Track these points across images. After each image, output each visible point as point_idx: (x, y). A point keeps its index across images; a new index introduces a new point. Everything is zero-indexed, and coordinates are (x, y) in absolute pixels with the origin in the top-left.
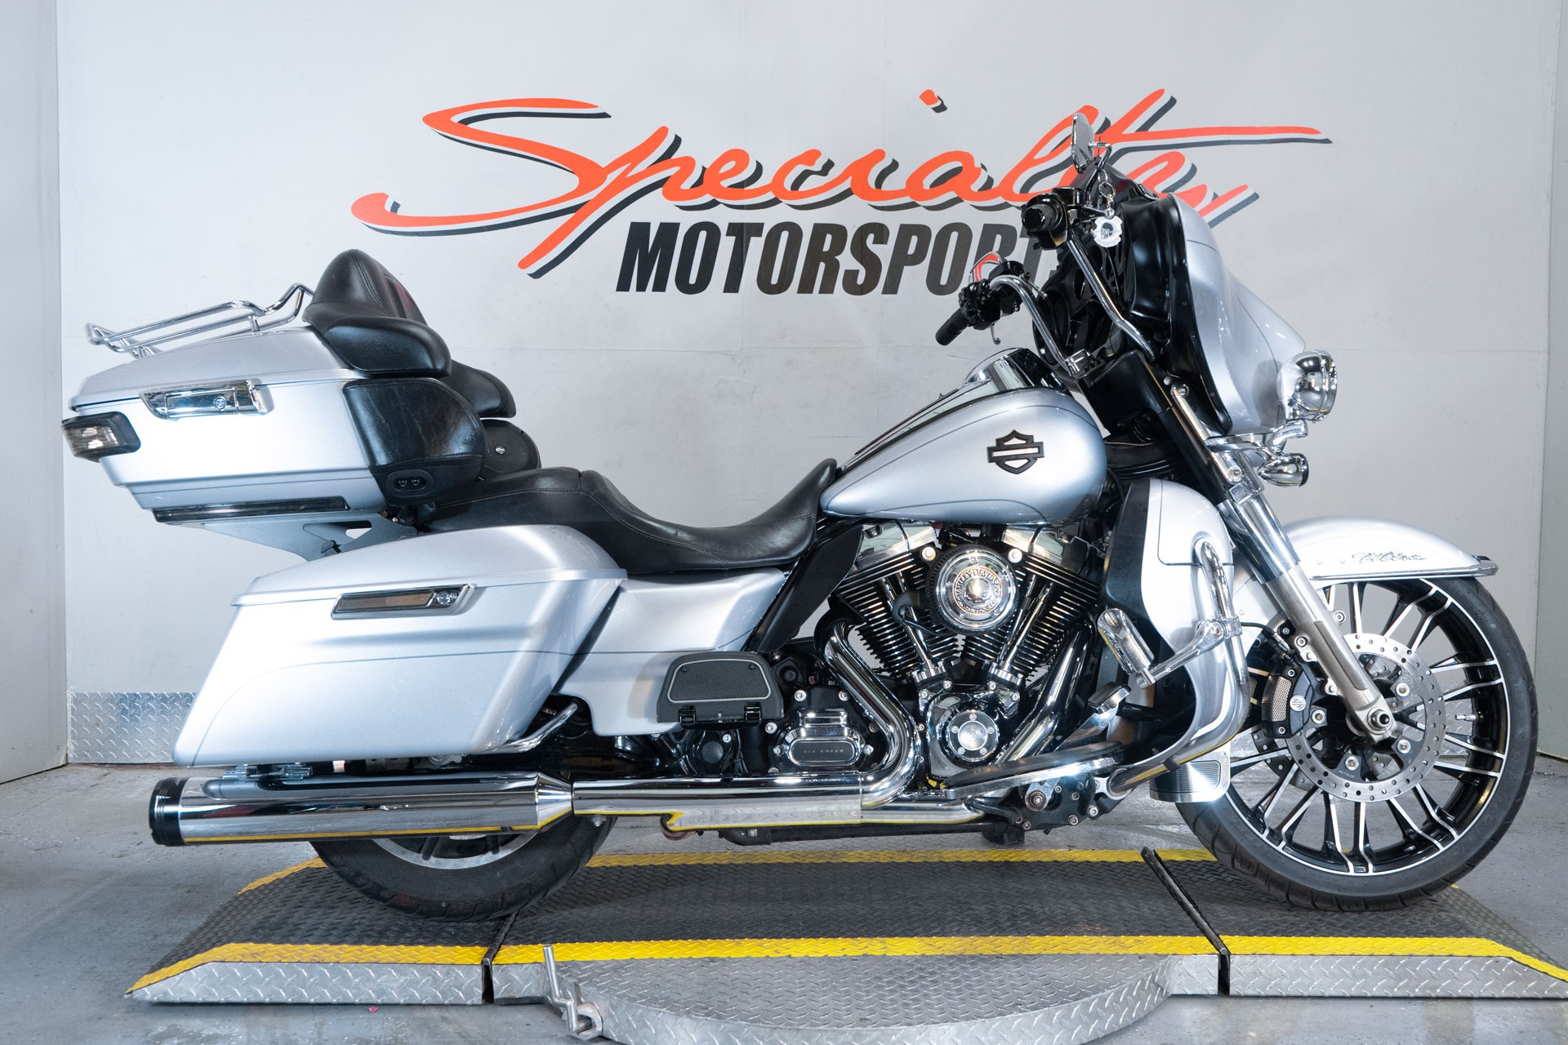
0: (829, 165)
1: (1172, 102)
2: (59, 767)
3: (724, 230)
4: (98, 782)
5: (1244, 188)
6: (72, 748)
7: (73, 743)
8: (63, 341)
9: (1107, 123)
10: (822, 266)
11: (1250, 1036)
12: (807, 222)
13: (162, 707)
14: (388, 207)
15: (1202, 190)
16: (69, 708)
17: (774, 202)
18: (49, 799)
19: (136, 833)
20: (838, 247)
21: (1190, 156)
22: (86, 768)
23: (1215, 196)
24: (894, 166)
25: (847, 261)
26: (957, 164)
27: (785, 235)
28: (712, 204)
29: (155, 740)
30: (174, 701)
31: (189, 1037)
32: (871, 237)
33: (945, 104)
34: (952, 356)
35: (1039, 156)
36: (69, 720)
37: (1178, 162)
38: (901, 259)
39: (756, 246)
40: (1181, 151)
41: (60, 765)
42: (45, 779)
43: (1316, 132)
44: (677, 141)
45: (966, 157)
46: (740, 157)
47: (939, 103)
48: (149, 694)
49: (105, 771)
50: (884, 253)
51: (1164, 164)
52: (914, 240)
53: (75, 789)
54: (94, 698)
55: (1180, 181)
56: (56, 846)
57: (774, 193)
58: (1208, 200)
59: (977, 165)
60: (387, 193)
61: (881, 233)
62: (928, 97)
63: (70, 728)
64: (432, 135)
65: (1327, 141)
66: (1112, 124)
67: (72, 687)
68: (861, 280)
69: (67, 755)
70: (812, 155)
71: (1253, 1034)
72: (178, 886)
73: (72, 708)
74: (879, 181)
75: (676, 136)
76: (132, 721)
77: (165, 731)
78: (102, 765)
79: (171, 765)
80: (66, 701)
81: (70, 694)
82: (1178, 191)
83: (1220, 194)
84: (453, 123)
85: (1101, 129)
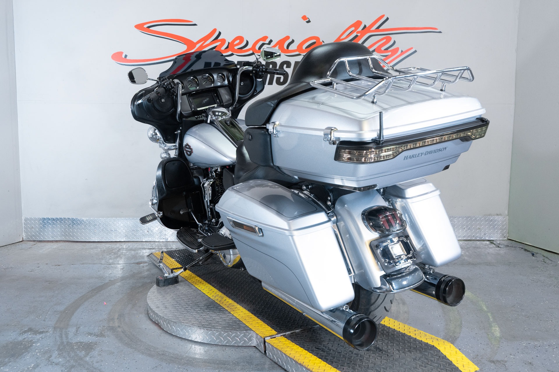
0: (271, 41)
1: (387, 19)
4: (32, 246)
5: (412, 48)
6: (24, 235)
8: (18, 102)
9: (365, 26)
10: (269, 76)
13: (53, 222)
14: (123, 56)
15: (397, 49)
17: (252, 54)
18: (14, 252)
19: (38, 264)
21: (394, 37)
22: (29, 242)
23: (402, 51)
24: (293, 41)
26: (314, 41)
29: (51, 233)
30: (57, 220)
31: (34, 332)
33: (310, 20)
35: (342, 38)
36: (23, 226)
37: (389, 39)
40: (391, 36)
41: (20, 241)
42: (14, 246)
43: (437, 29)
44: (220, 34)
45: (317, 38)
46: (241, 39)
47: (308, 20)
48: (49, 218)
49: (35, 243)
50: (290, 71)
51: (384, 40)
53: (23, 249)
54: (31, 219)
55: (390, 46)
56: (11, 268)
57: (253, 51)
58: (399, 52)
59: (321, 41)
60: (123, 52)
62: (304, 18)
63: (24, 229)
64: (138, 32)
65: (440, 32)
66: (367, 26)
67: (24, 216)
68: (282, 80)
69: (23, 238)
70: (265, 38)
72: (47, 281)
73: (24, 223)
74: (288, 47)
75: (219, 32)
76: (43, 227)
77: (54, 230)
78: (34, 241)
79: (57, 241)
80: (22, 220)
81: (23, 218)
82: (389, 50)
83: (403, 51)
84: (144, 28)
85: (363, 29)
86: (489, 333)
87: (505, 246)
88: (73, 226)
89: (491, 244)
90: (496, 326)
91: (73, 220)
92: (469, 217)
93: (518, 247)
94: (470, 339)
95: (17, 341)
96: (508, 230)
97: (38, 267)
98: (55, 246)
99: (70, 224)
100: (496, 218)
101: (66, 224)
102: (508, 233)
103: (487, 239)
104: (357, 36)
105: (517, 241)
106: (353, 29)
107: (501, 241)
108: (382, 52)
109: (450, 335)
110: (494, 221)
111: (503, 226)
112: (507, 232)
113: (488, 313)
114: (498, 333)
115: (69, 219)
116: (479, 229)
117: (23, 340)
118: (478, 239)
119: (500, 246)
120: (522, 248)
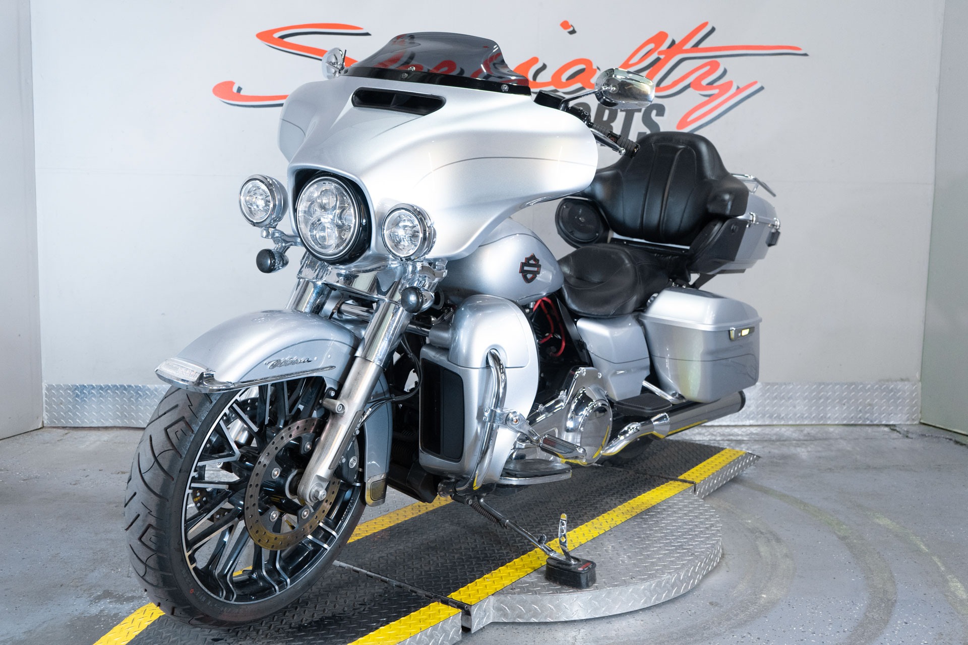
1: (713, 30)
2: (38, 429)
4: (62, 438)
5: (755, 83)
6: (46, 417)
7: (47, 415)
8: (36, 170)
9: (673, 42)
11: (763, 597)
13: (100, 393)
14: (235, 89)
15: (730, 84)
16: (44, 393)
18: (32, 449)
19: (84, 470)
21: (724, 63)
22: (55, 430)
23: (738, 88)
24: (544, 67)
26: (582, 66)
29: (96, 413)
30: (108, 389)
31: (115, 598)
33: (576, 29)
35: (632, 62)
36: (44, 401)
37: (716, 66)
40: (718, 60)
41: (39, 428)
42: (30, 437)
43: (799, 49)
45: (588, 62)
46: (450, 65)
47: (571, 29)
48: (92, 386)
49: (66, 431)
51: (707, 68)
53: (48, 443)
54: (59, 388)
55: (717, 78)
56: (36, 478)
58: (733, 90)
59: (595, 67)
60: (235, 81)
62: (565, 25)
63: (45, 405)
64: (262, 45)
65: (806, 55)
66: (677, 42)
67: (45, 381)
69: (43, 422)
71: (764, 596)
72: (110, 503)
73: (46, 393)
74: (535, 76)
76: (82, 401)
77: (102, 408)
78: (64, 428)
79: (106, 428)
80: (42, 389)
81: (44, 385)
82: (715, 84)
83: (741, 86)
84: (274, 38)
85: (670, 47)
86: (946, 594)
87: (920, 435)
88: (137, 399)
89: (893, 432)
90: (955, 579)
91: (137, 389)
92: (852, 384)
93: (943, 437)
94: (918, 605)
95: (89, 615)
96: (921, 407)
97: (86, 477)
98: (106, 436)
99: (132, 397)
100: (900, 385)
101: (124, 397)
102: (921, 412)
103: (884, 423)
104: (658, 59)
105: (938, 426)
106: (652, 46)
107: (910, 427)
108: (703, 88)
109: (879, 597)
110: (895, 391)
111: (913, 400)
112: (919, 411)
113: (933, 557)
114: (962, 593)
115: (129, 386)
116: (870, 405)
117: (99, 613)
118: (868, 422)
119: (910, 435)
120: (951, 439)
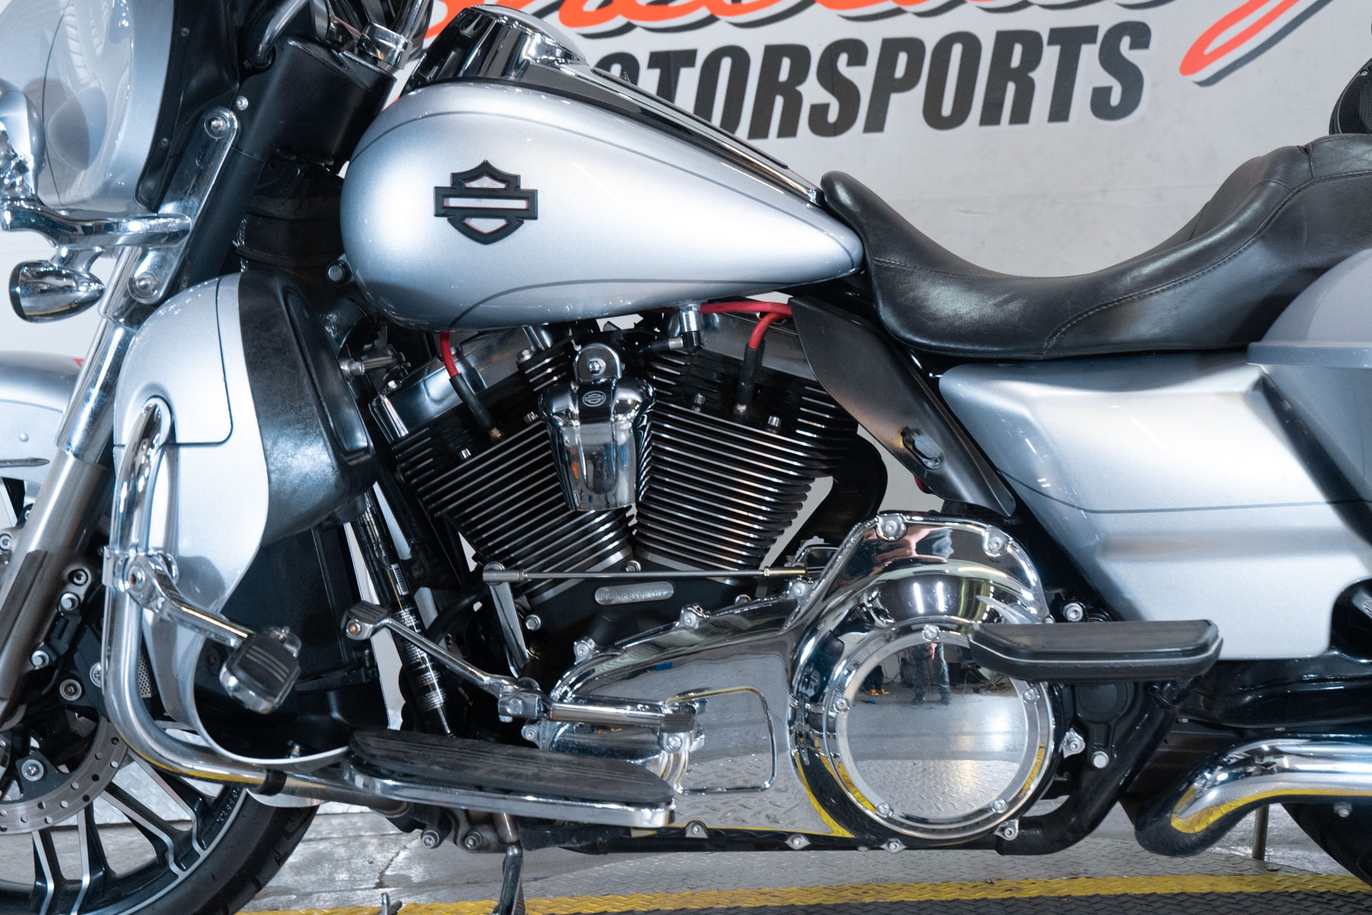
3: (643, 61)
10: (779, 101)
12: (755, 43)
17: (710, 20)
20: (799, 73)
25: (812, 92)
27: (726, 64)
28: (628, 28)
32: (843, 58)
34: (964, 212)
38: (886, 85)
39: (688, 80)
50: (863, 78)
52: (903, 58)
57: (709, 8)
61: (857, 51)
68: (833, 116)
